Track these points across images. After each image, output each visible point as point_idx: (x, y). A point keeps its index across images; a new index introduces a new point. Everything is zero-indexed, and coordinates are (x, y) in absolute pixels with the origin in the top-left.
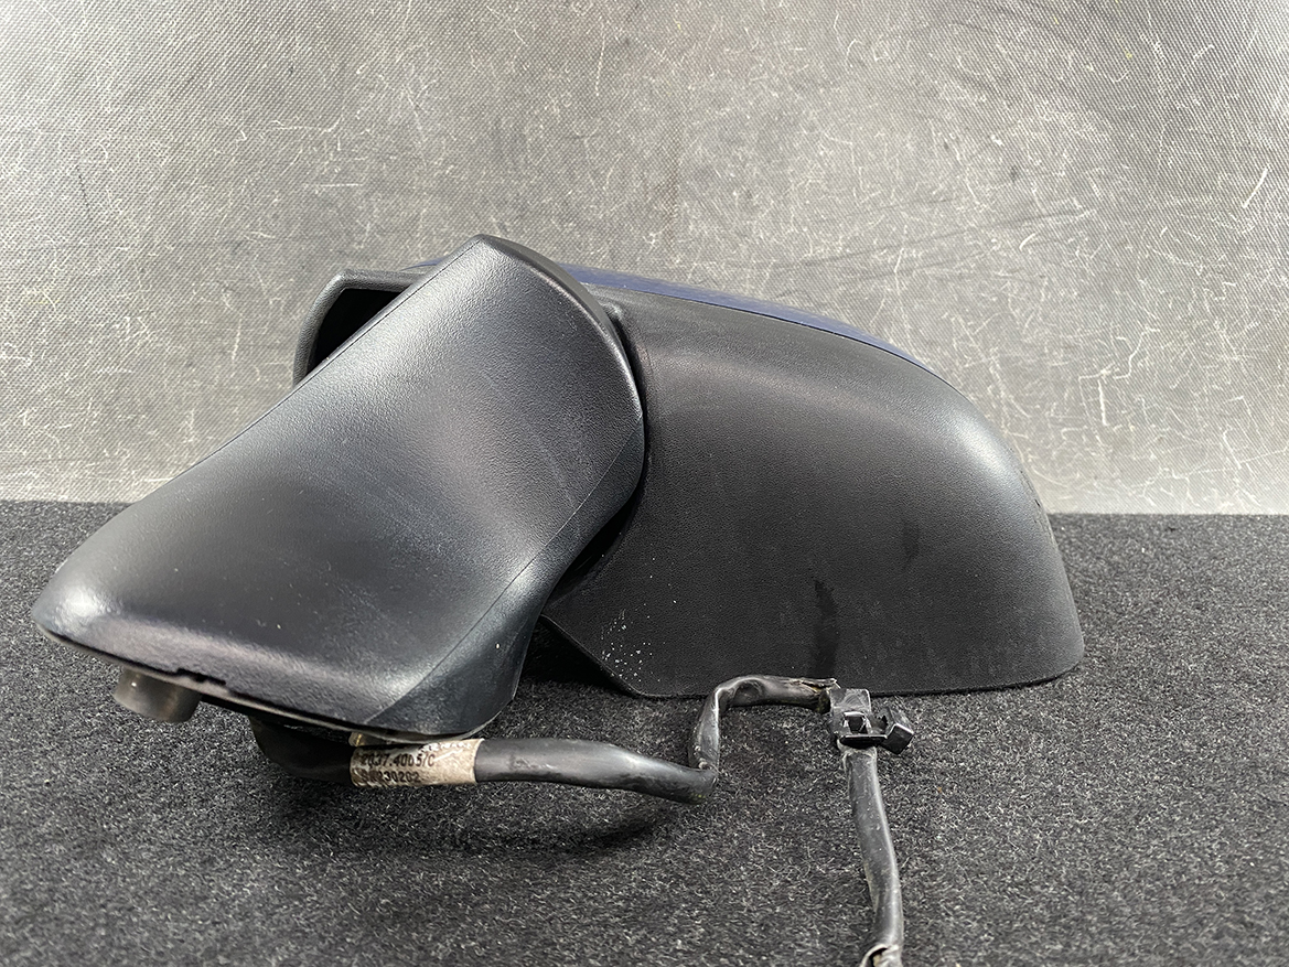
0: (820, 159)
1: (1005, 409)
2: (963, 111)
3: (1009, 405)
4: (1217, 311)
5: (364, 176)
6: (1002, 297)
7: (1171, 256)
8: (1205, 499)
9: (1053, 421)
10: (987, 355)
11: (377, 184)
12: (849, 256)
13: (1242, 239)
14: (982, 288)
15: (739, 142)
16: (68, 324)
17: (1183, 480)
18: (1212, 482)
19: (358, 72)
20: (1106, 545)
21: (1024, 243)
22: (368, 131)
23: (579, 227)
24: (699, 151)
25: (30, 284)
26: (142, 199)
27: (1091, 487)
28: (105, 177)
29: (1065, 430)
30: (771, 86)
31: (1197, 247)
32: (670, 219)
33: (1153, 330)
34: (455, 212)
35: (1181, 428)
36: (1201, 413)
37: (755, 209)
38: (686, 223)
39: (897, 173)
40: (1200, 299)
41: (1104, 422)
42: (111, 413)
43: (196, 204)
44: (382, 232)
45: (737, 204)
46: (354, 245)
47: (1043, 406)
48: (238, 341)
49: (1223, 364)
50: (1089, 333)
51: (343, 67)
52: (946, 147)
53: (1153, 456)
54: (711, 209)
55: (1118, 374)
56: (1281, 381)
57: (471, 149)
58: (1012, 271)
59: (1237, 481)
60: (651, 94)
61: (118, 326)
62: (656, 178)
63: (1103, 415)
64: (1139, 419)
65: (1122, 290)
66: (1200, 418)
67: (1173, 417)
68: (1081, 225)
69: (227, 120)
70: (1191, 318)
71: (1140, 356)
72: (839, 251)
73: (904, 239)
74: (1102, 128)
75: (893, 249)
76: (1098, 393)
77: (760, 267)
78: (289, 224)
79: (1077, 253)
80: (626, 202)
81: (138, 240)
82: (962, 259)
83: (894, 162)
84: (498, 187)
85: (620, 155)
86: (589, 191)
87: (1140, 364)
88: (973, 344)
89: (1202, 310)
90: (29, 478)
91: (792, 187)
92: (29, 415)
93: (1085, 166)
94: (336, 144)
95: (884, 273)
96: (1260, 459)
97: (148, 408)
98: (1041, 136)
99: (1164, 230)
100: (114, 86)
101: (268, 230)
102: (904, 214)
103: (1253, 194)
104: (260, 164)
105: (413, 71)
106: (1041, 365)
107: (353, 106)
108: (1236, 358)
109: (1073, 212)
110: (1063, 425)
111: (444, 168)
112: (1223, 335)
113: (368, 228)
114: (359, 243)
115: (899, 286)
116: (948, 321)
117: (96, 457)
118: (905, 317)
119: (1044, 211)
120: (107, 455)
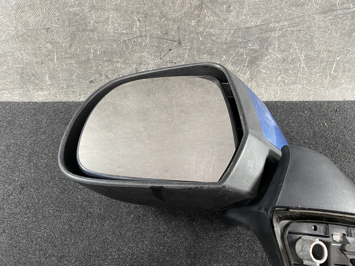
1: (301, 69)
3: (303, 68)
5: (87, 5)
6: (312, 37)
9: (316, 72)
10: (301, 54)
11: (93, 7)
12: (262, 25)
14: (306, 34)
17: (350, 87)
21: (327, 19)
23: (166, 19)
27: (320, 90)
32: (199, 16)
37: (231, 11)
38: (205, 17)
41: (332, 72)
42: (22, 77)
44: (97, 23)
45: (224, 10)
46: (88, 27)
47: (314, 68)
48: (56, 57)
50: (338, 47)
53: (343, 81)
54: (215, 12)
55: (343, 59)
58: (319, 29)
61: (16, 54)
63: (333, 70)
64: (344, 71)
68: (350, 13)
72: (259, 23)
73: (283, 18)
75: (278, 22)
76: (334, 64)
77: (230, 30)
78: (64, 22)
79: (345, 22)
80: (184, 11)
81: (13, 29)
84: (137, 8)
86: (170, 8)
87: (351, 56)
88: (298, 51)
91: (246, 3)
95: (274, 30)
97: (33, 75)
101: (57, 24)
102: (286, 10)
106: (318, 57)
109: (349, 9)
110: (318, 73)
113: (92, 22)
114: (90, 27)
115: (277, 34)
116: (291, 44)
117: (22, 88)
118: (277, 43)
119: (339, 8)
120: (25, 87)
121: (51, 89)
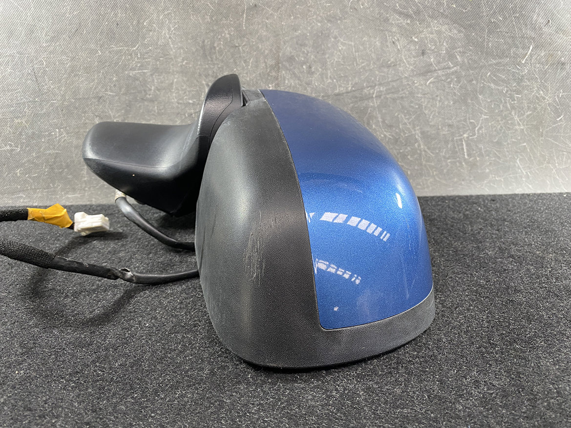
0: (340, 51)
1: (423, 153)
2: (400, 27)
3: (425, 151)
4: (513, 108)
5: (150, 67)
6: (420, 106)
7: (492, 85)
8: (510, 188)
9: (444, 157)
10: (415, 130)
11: (156, 70)
12: (354, 91)
13: (523, 76)
14: (412, 102)
15: (304, 45)
16: (33, 133)
17: (501, 180)
18: (513, 180)
19: (145, 24)
20: (464, 207)
21: (428, 82)
22: (150, 48)
24: (288, 50)
25: (17, 118)
26: (60, 81)
27: (461, 184)
28: (45, 72)
29: (449, 161)
30: (318, 21)
31: (503, 81)
32: (277, 79)
33: (486, 117)
34: (188, 81)
35: (499, 158)
36: (507, 151)
37: (313, 73)
38: (284, 80)
39: (373, 55)
40: (506, 103)
41: (466, 157)
42: (53, 169)
43: (82, 81)
44: (158, 90)
45: (305, 71)
46: (148, 96)
47: (439, 151)
49: (516, 130)
50: (458, 119)
51: (138, 22)
52: (394, 43)
53: (487, 171)
54: (294, 74)
55: (471, 136)
56: (542, 136)
57: (193, 53)
58: (424, 94)
59: (524, 179)
60: (267, 27)
61: (53, 133)
62: (271, 62)
63: (466, 154)
64: (481, 155)
65: (472, 100)
66: (507, 153)
67: (495, 154)
68: (453, 73)
69: (93, 46)
70: (502, 111)
71: (480, 128)
72: (350, 88)
73: (377, 83)
74: (460, 32)
75: (373, 87)
76: (463, 145)
79: (452, 86)
80: (259, 73)
81: (59, 98)
82: (403, 90)
83: (371, 51)
84: (205, 69)
85: (255, 53)
86: (243, 68)
87: (480, 131)
88: (409, 126)
89: (507, 107)
90: (22, 197)
91: (328, 63)
92: (20, 171)
93: (454, 48)
94: (137, 54)
95: (369, 97)
96: (534, 170)
97: (68, 166)
98: (434, 36)
99: (489, 74)
100: (46, 35)
101: (112, 91)
102: (377, 72)
103: (527, 57)
104: (107, 64)
105: (167, 22)
106: (438, 134)
107: (144, 38)
108: (522, 127)
109: (449, 68)
110: (448, 159)
111: (182, 62)
112: (516, 118)
113: (153, 88)
114: (150, 95)
115: (376, 103)
116: (397, 117)
117: (48, 187)
118: (379, 116)
119: (437, 68)
120: (52, 186)
121: (87, 189)
